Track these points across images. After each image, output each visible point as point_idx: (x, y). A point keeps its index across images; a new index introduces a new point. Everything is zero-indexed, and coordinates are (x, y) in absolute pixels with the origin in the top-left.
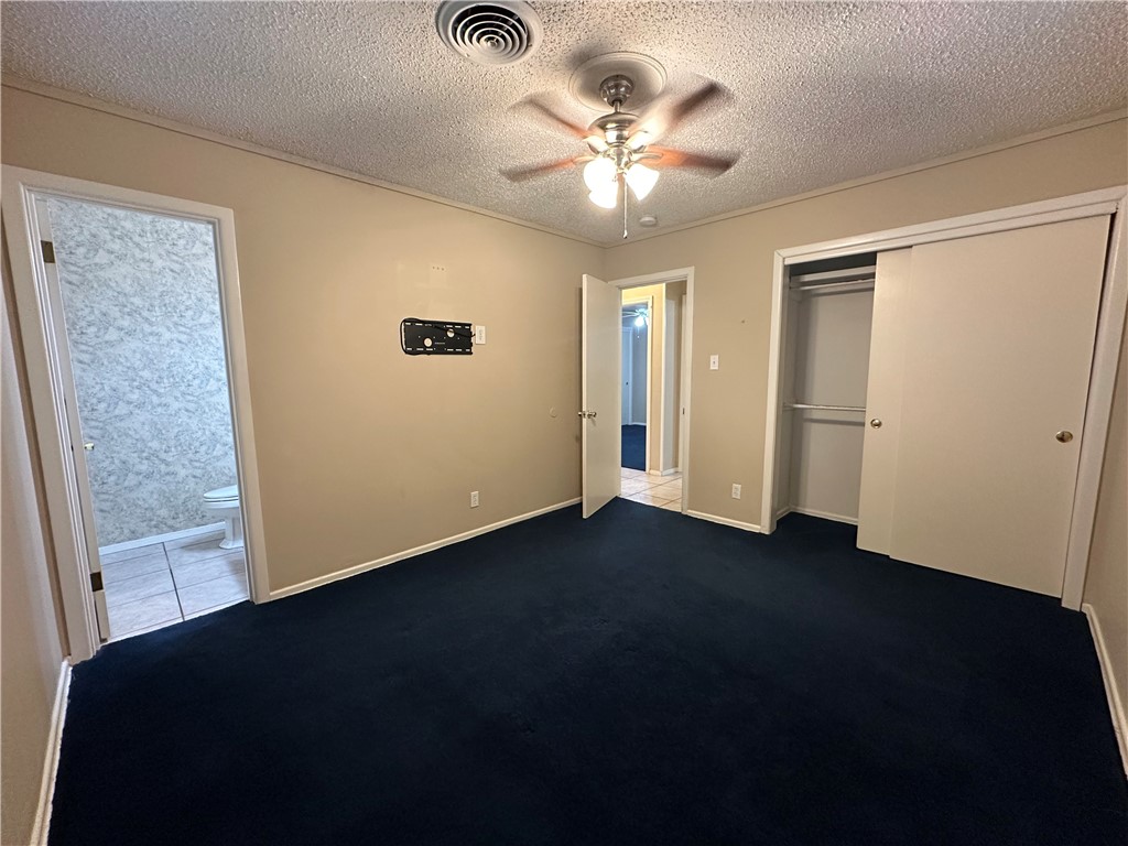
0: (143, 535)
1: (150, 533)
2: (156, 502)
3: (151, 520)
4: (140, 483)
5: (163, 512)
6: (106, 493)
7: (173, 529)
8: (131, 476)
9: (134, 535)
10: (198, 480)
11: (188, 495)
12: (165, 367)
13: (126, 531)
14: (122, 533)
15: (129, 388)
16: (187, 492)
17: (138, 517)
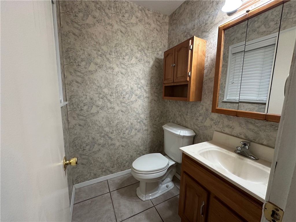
0: (99, 176)
1: (102, 175)
2: (105, 159)
3: (103, 168)
4: (100, 150)
5: (108, 164)
6: (85, 155)
7: (112, 172)
8: (96, 146)
9: (96, 176)
10: (123, 148)
11: (119, 155)
12: (114, 86)
13: (92, 174)
14: (90, 175)
15: (98, 98)
16: (119, 153)
17: (98, 167)
